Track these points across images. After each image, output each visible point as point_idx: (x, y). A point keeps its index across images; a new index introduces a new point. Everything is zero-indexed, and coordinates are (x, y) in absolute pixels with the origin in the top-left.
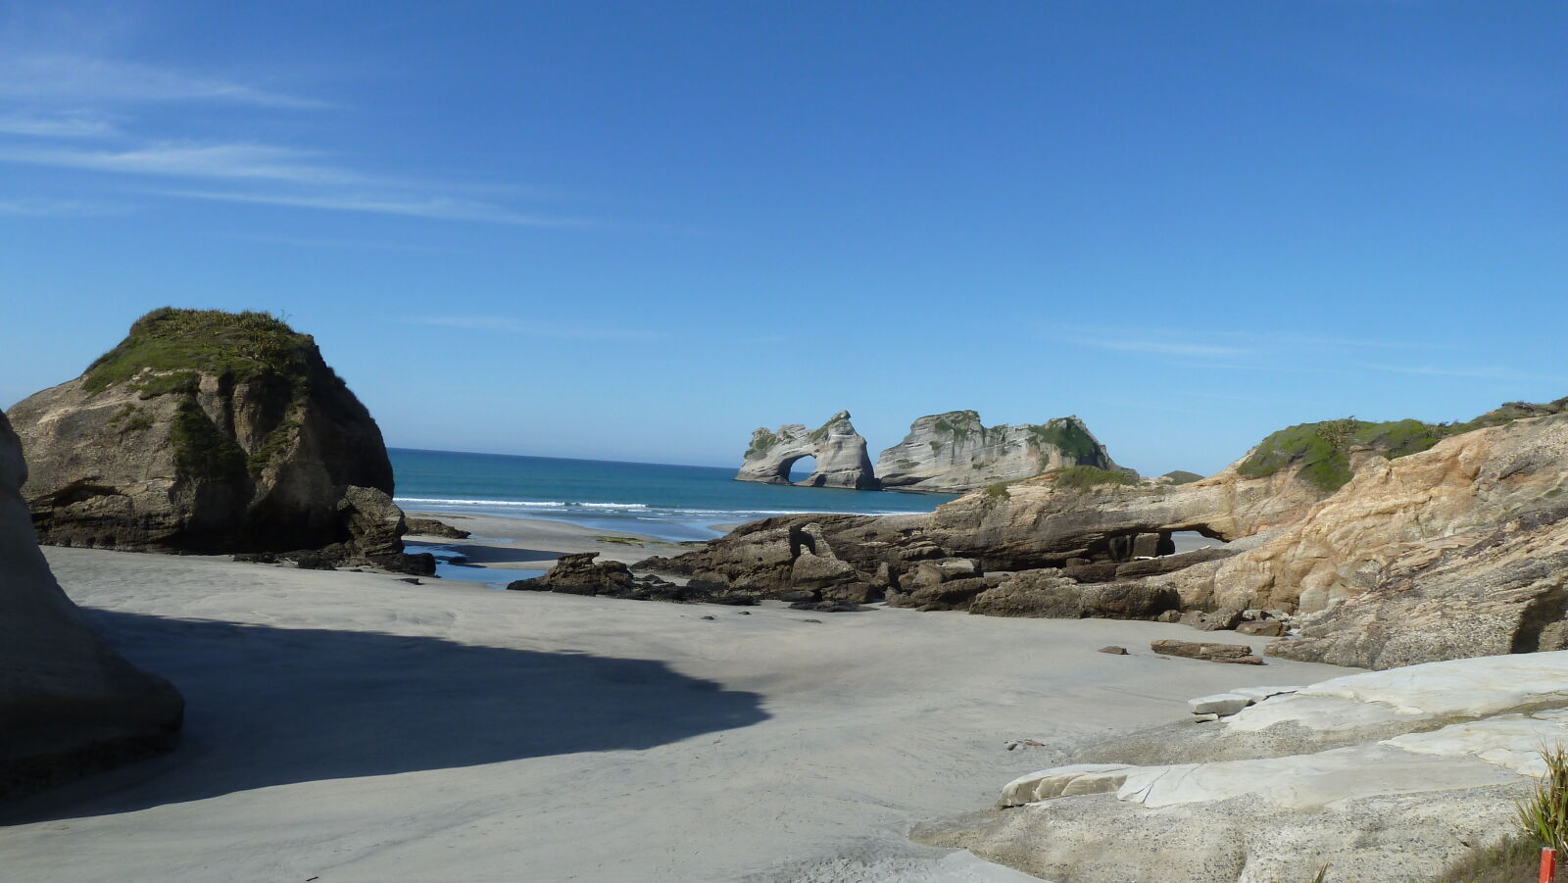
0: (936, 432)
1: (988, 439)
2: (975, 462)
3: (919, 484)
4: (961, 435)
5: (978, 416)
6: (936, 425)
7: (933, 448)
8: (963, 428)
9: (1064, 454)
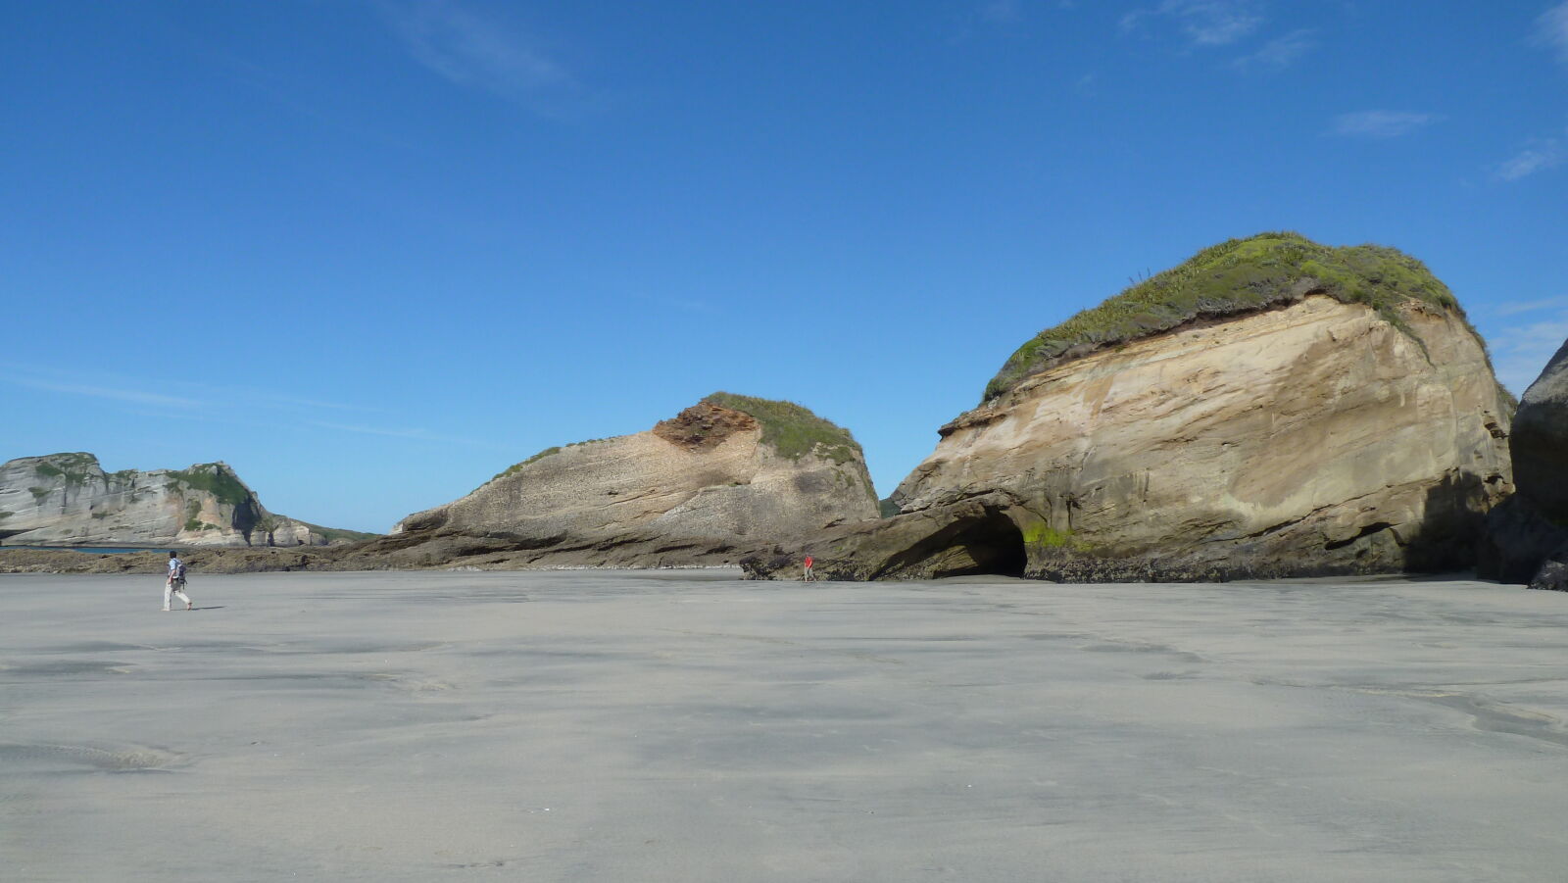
0: (38, 477)
1: (112, 485)
2: (95, 511)
3: (15, 538)
4: (75, 480)
5: (95, 459)
6: (38, 469)
7: (34, 496)
8: (77, 472)
9: (220, 501)
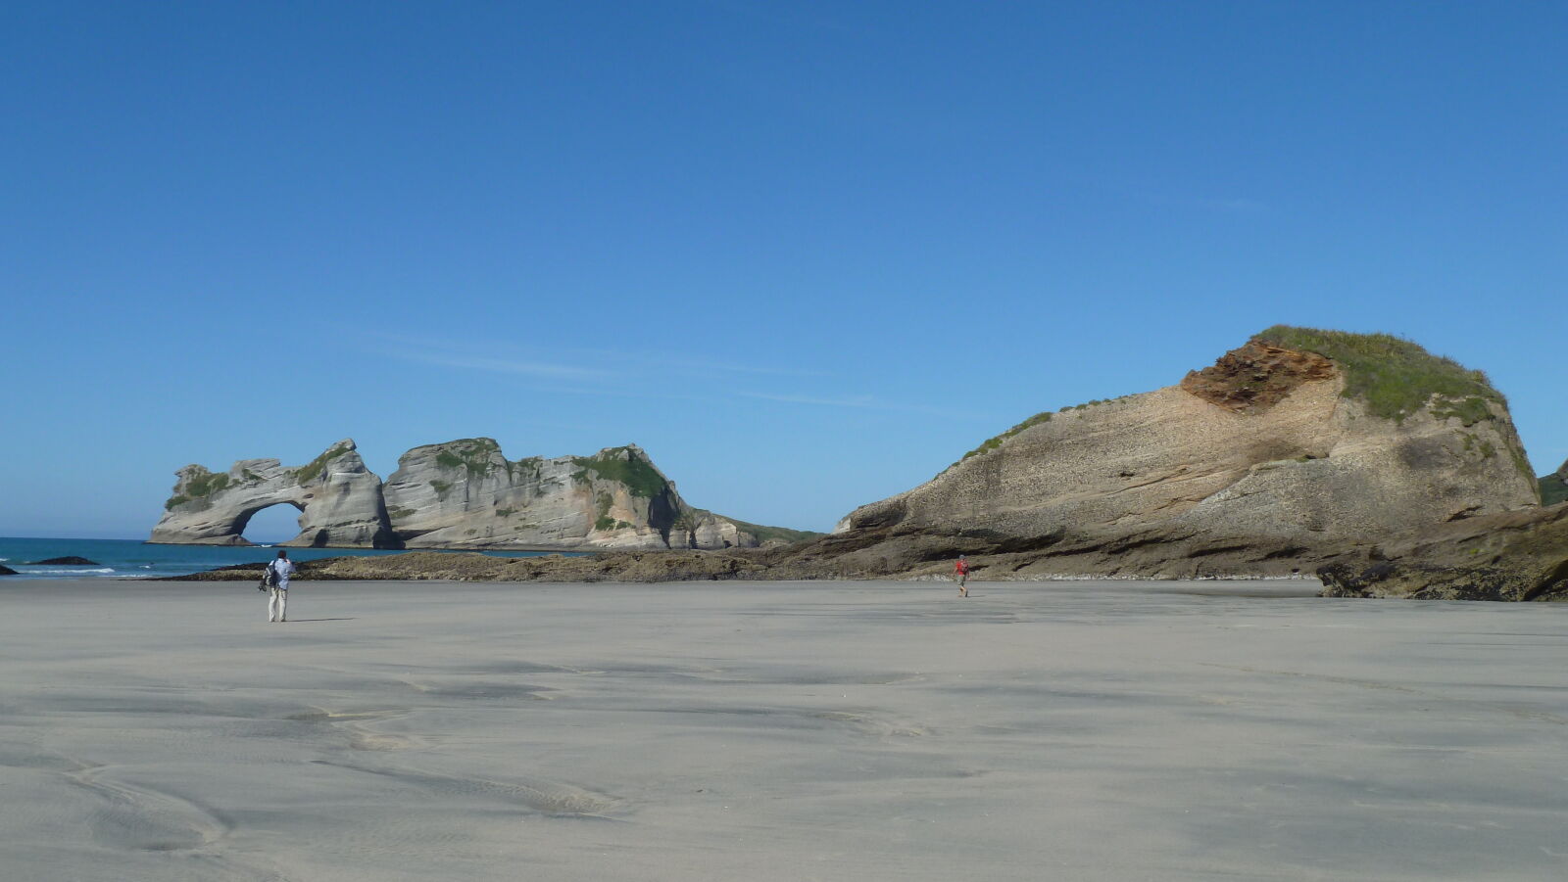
0: (439, 468)
1: (516, 476)
2: (499, 507)
3: (418, 539)
4: (477, 471)
5: (496, 445)
6: (439, 459)
7: (436, 490)
8: (479, 461)
9: (634, 494)
